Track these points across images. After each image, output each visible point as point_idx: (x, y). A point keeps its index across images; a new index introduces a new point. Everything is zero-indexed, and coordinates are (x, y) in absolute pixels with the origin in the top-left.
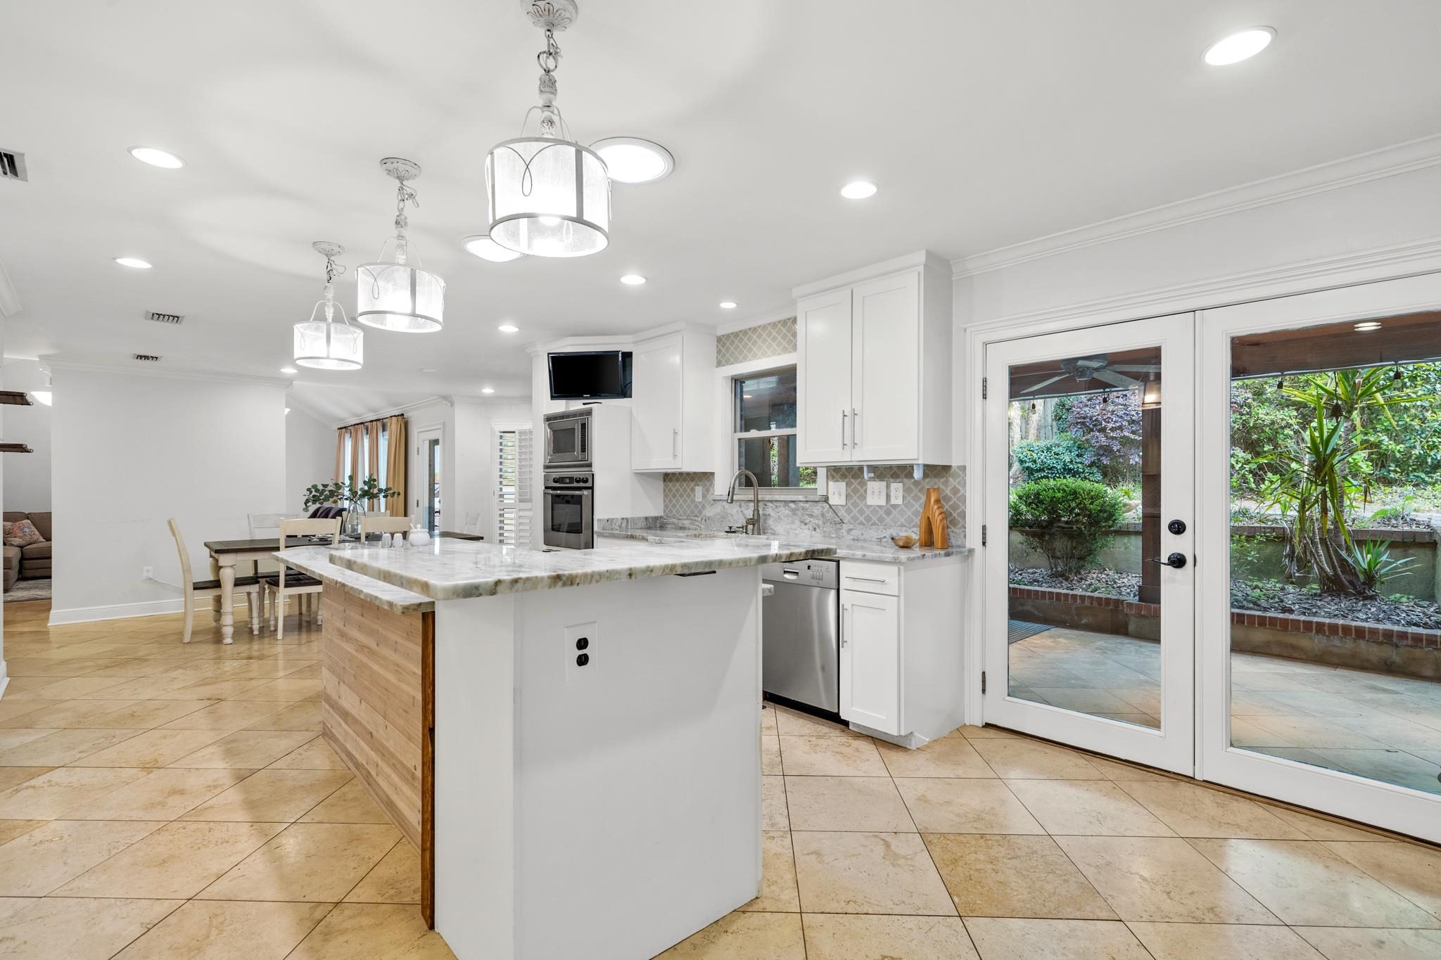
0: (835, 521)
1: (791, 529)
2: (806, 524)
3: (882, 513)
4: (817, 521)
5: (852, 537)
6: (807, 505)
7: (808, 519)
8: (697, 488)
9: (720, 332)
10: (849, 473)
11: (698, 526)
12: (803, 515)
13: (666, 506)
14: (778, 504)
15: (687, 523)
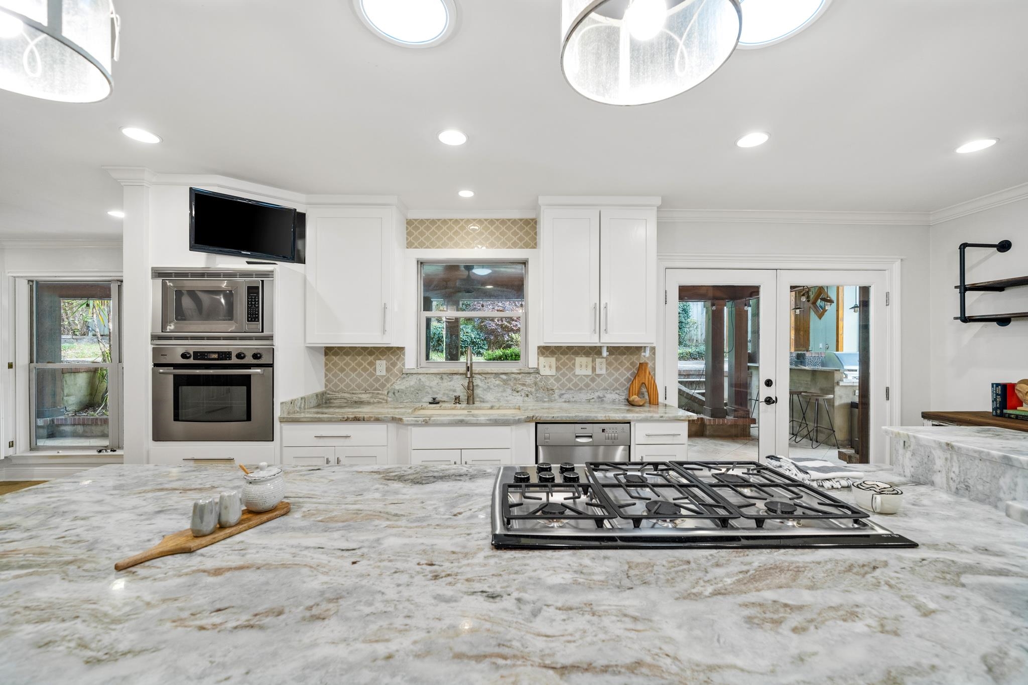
0: (547, 388)
1: (502, 396)
2: (518, 392)
3: (587, 380)
4: (529, 389)
5: (563, 400)
6: (520, 376)
7: (520, 388)
8: (378, 362)
9: (413, 215)
10: (558, 351)
11: (383, 399)
12: (515, 384)
13: (328, 381)
14: (487, 376)
15: (365, 397)
